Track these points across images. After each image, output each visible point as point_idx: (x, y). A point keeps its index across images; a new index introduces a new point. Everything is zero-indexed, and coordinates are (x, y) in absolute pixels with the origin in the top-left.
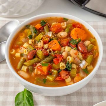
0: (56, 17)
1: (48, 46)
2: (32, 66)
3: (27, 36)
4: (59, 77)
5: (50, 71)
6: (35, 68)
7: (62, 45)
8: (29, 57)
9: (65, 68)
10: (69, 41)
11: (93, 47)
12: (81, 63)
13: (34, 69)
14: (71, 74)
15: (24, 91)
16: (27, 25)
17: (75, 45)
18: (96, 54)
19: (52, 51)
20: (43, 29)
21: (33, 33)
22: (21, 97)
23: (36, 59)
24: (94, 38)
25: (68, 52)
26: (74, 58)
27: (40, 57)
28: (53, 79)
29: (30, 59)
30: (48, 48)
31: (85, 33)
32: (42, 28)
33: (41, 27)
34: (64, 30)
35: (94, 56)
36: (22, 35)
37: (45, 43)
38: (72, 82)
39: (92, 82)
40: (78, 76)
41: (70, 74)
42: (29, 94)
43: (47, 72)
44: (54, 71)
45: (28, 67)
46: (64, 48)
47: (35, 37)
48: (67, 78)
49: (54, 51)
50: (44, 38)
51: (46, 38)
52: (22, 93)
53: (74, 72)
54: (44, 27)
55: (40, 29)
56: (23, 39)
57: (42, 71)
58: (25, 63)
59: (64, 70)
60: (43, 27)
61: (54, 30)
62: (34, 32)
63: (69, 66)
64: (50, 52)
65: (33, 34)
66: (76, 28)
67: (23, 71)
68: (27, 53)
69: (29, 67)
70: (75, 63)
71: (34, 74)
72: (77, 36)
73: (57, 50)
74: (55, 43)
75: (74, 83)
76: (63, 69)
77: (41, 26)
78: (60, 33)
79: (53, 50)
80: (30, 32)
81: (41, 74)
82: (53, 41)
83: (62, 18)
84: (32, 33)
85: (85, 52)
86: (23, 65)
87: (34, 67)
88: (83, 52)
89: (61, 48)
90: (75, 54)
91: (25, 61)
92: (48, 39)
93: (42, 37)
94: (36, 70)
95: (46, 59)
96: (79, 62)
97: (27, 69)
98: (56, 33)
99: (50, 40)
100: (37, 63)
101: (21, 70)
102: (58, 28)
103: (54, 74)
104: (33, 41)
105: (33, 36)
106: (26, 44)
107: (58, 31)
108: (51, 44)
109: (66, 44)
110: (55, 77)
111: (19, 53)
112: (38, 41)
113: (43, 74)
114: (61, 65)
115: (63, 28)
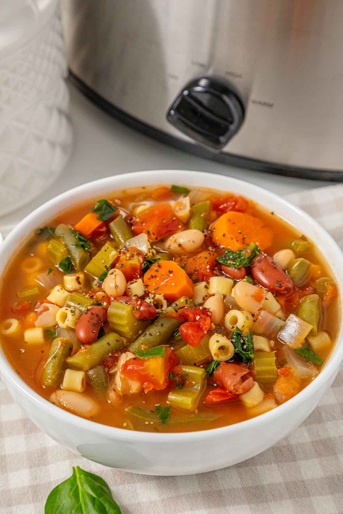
0: (144, 188)
1: (147, 286)
2: (100, 368)
3: (53, 264)
4: (218, 391)
5: (178, 375)
6: (112, 371)
7: (194, 277)
8: (82, 334)
9: (230, 354)
10: (216, 261)
11: (309, 266)
12: (282, 328)
13: (111, 377)
14: (257, 372)
16: (42, 227)
17: (243, 270)
18: (326, 289)
19: (165, 303)
20: (109, 231)
21: (73, 248)
22: (66, 500)
23: (111, 339)
24: (304, 238)
25: (225, 297)
26: (253, 316)
27: (126, 330)
28: (194, 402)
29: (89, 342)
30: (146, 294)
31: (263, 227)
32: (104, 229)
33: (100, 227)
34: (186, 226)
35: (321, 298)
36: (32, 265)
37: (129, 278)
38: (271, 403)
40: (287, 374)
41: (255, 372)
42: (97, 484)
43: (166, 381)
44: (191, 371)
45: (86, 372)
46: (204, 284)
47: (84, 263)
48: (247, 390)
49: (171, 300)
50: (123, 257)
51: (132, 256)
52: (68, 487)
53: (270, 364)
54: (112, 225)
55: (96, 233)
56: (39, 276)
57: (144, 378)
58: (70, 360)
59: (227, 362)
60: (106, 224)
61: (152, 227)
62: (77, 245)
63: (244, 344)
64: (158, 305)
65: (77, 255)
66: (229, 214)
67: (69, 390)
68: (70, 321)
69: (91, 373)
70: (261, 330)
71: (118, 396)
72: (240, 237)
73: (184, 293)
74: (171, 272)
75: (278, 403)
76: (223, 358)
77: (98, 223)
78: (175, 236)
79: (166, 297)
80: (62, 249)
81: (142, 390)
82: (159, 266)
83: (165, 188)
84: (69, 251)
85: (287, 289)
86: (64, 366)
87: (109, 368)
88: (279, 289)
89: (193, 288)
90: (255, 296)
91: (71, 349)
92: (139, 261)
93: (113, 256)
94: (118, 381)
95: (150, 335)
96: (276, 327)
97: (83, 379)
98: (159, 239)
99: (145, 262)
100: (117, 352)
101: (61, 389)
102: (164, 221)
103: (194, 383)
104: (82, 276)
105: (78, 261)
106: (58, 291)
107: (165, 230)
108: (156, 276)
109: (208, 270)
110: (199, 394)
111: (39, 327)
112: (99, 276)
113: (151, 389)
114: (218, 341)
115: (182, 217)
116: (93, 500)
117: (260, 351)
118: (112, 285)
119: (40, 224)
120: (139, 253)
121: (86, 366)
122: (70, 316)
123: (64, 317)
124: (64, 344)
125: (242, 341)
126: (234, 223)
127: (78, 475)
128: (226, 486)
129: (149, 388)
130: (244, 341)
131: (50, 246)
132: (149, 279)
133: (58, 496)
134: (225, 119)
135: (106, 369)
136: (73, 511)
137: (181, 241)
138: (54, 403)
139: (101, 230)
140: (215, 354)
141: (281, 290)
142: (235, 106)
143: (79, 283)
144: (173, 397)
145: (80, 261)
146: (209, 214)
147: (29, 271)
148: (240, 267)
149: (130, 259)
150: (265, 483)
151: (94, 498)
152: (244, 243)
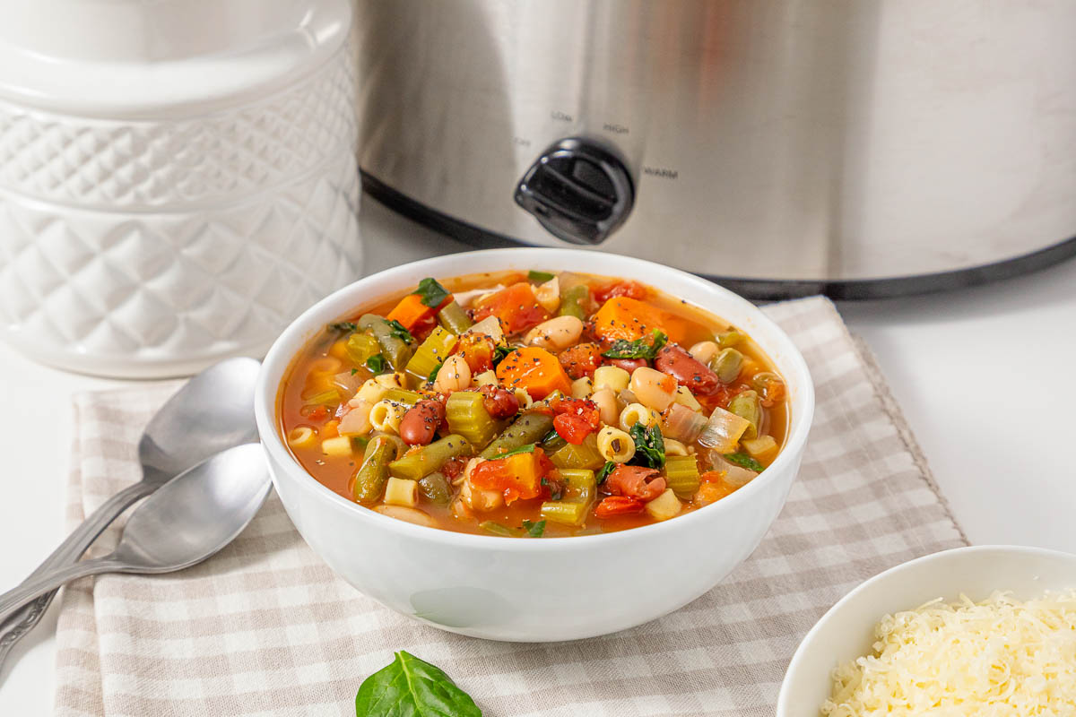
0: (487, 275)
1: (501, 379)
2: (439, 477)
3: (357, 365)
4: (615, 498)
6: (456, 482)
7: (570, 372)
8: (410, 434)
9: (629, 455)
10: (602, 354)
11: (739, 358)
12: (705, 428)
13: (454, 490)
15: (398, 662)
16: (336, 322)
17: (644, 362)
18: (766, 386)
20: (438, 324)
21: (386, 340)
22: (388, 691)
23: (453, 441)
24: (732, 330)
25: (617, 393)
26: (661, 414)
27: (474, 429)
28: (580, 514)
29: (421, 443)
31: (670, 319)
32: (432, 320)
33: (425, 316)
34: (555, 314)
37: (477, 368)
39: (766, 576)
41: (666, 478)
43: (537, 486)
44: (574, 475)
46: (586, 379)
47: (404, 359)
48: (657, 494)
49: (538, 395)
50: (464, 342)
51: (478, 340)
52: (389, 675)
53: (689, 469)
54: (442, 311)
55: (420, 326)
56: (337, 378)
58: (394, 465)
60: (435, 311)
61: (505, 313)
62: (393, 336)
63: (649, 440)
65: (394, 349)
67: (395, 504)
68: (390, 421)
69: (424, 482)
70: (674, 433)
71: (468, 508)
73: (555, 386)
74: (536, 360)
77: (424, 309)
78: (540, 328)
80: (372, 342)
81: (502, 502)
83: (520, 274)
84: (381, 345)
85: (710, 385)
87: (453, 477)
88: (698, 384)
89: (570, 384)
90: (663, 384)
91: (395, 452)
92: (489, 347)
93: (449, 344)
94: (467, 490)
95: (510, 436)
96: (695, 426)
97: (414, 491)
98: (514, 332)
99: (497, 351)
100: (462, 457)
101: (383, 504)
102: (522, 308)
103: (578, 490)
104: (402, 376)
105: (395, 357)
106: (371, 385)
107: (525, 320)
108: (514, 367)
109: (591, 363)
110: (587, 505)
111: (343, 435)
112: (429, 374)
113: (516, 499)
114: (609, 433)
115: (548, 305)
116: (430, 684)
117: (673, 455)
118: (451, 375)
119: (334, 318)
120: (488, 338)
121: (420, 472)
122: (391, 413)
123: (382, 417)
124: (385, 443)
125: (647, 437)
126: (627, 310)
127: (403, 662)
128: (628, 675)
129: (512, 497)
130: (650, 437)
131: (351, 342)
132: (504, 371)
133: (374, 688)
134: (606, 197)
135: (448, 479)
136: (400, 702)
137: (549, 333)
139: (427, 321)
140: (607, 452)
141: (700, 387)
142: (620, 181)
143: (399, 384)
144: (547, 508)
145: (398, 358)
146: (589, 301)
147: (322, 374)
148: (639, 356)
149: (474, 344)
150: (687, 670)
151: (432, 682)
152: (642, 332)
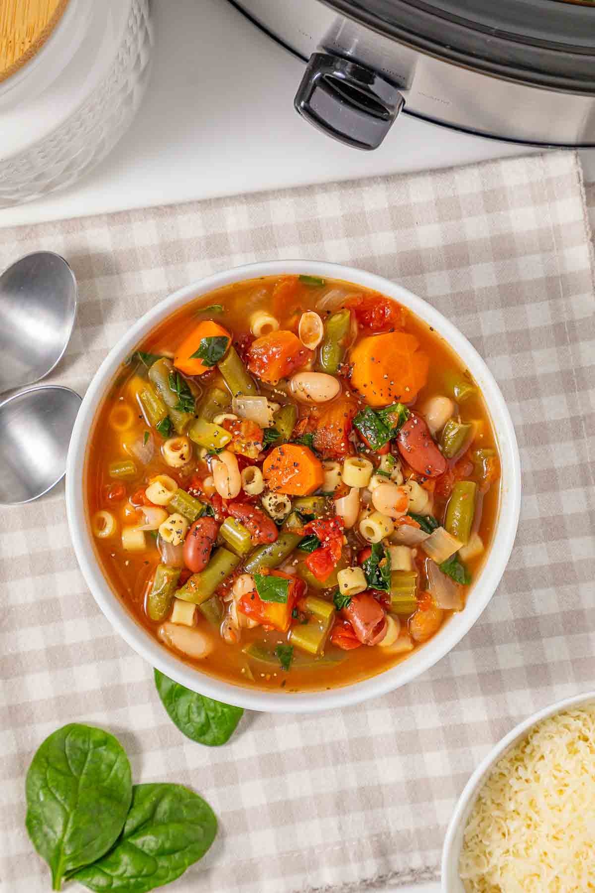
0: (261, 279)
4: (347, 635)
5: (302, 612)
6: (227, 600)
7: (323, 456)
9: (362, 589)
12: (429, 540)
14: (394, 604)
19: (288, 504)
24: (467, 376)
25: (362, 491)
26: (394, 521)
29: (201, 569)
30: (265, 492)
35: (479, 487)
38: (408, 644)
41: (390, 603)
43: (289, 622)
45: (198, 606)
46: (337, 467)
47: (188, 426)
49: (296, 500)
51: (249, 445)
54: (222, 367)
57: (261, 619)
58: (177, 595)
59: (359, 596)
62: (178, 406)
63: (379, 576)
67: (179, 625)
68: (174, 538)
69: (203, 606)
72: (386, 384)
74: (296, 465)
76: (355, 592)
79: (290, 498)
82: (282, 453)
86: (172, 601)
87: (224, 596)
93: (225, 441)
95: (270, 554)
97: (195, 613)
100: (232, 578)
101: (170, 622)
103: (319, 621)
108: (277, 468)
110: (326, 632)
115: (313, 347)
117: (398, 572)
121: (198, 601)
123: (169, 533)
124: (171, 579)
125: (377, 573)
130: (380, 572)
132: (270, 470)
135: (220, 599)
138: (161, 642)
143: (183, 459)
145: (183, 423)
147: (118, 428)
149: (245, 451)
152: (390, 395)
